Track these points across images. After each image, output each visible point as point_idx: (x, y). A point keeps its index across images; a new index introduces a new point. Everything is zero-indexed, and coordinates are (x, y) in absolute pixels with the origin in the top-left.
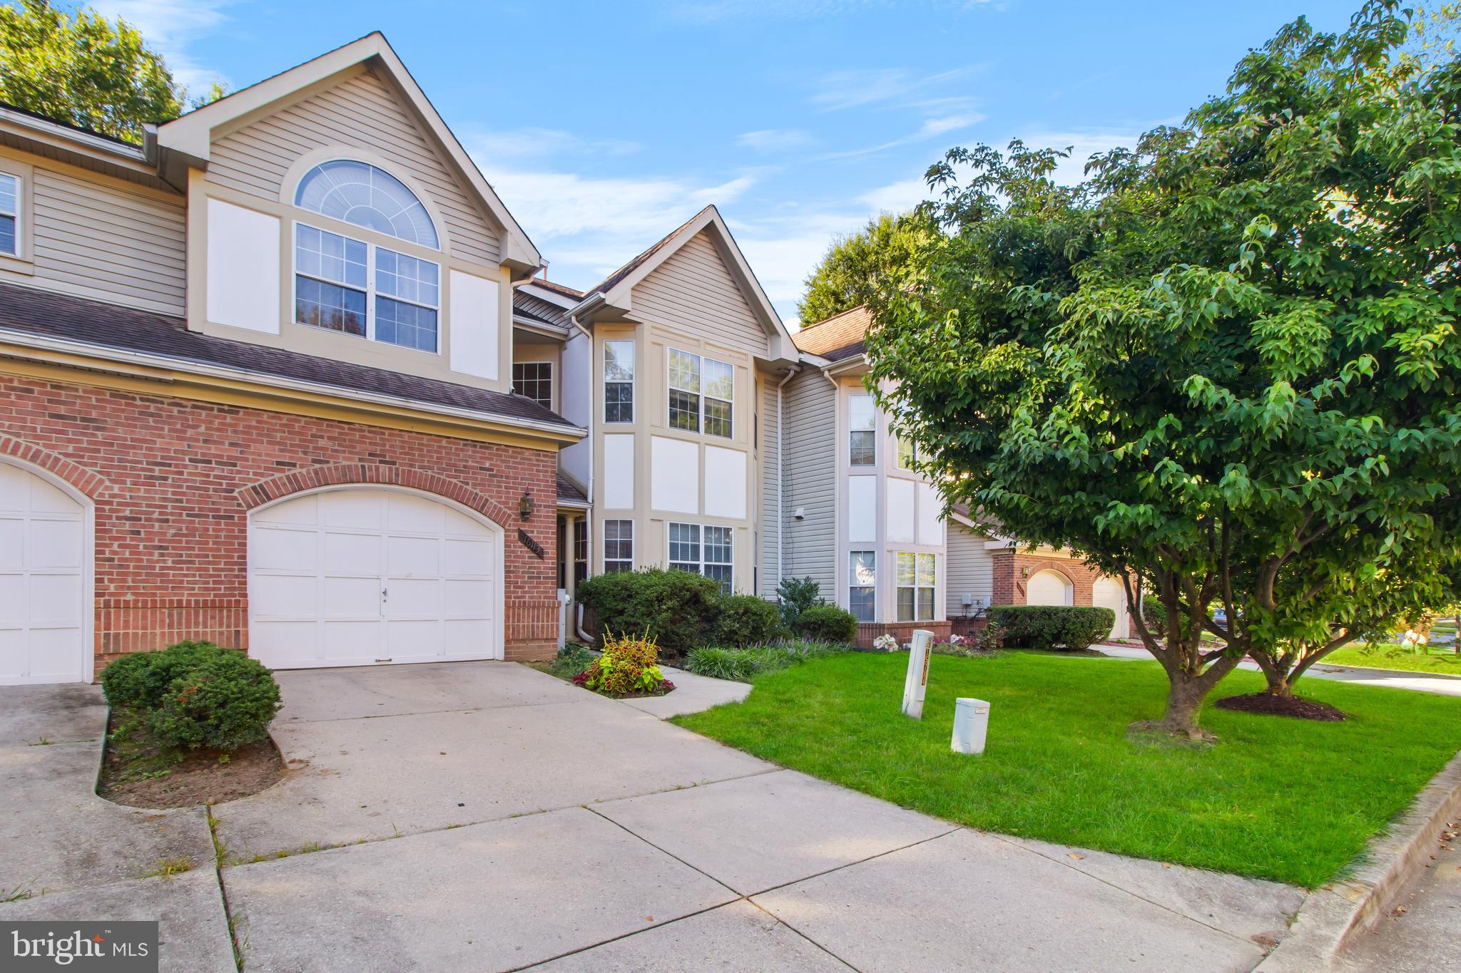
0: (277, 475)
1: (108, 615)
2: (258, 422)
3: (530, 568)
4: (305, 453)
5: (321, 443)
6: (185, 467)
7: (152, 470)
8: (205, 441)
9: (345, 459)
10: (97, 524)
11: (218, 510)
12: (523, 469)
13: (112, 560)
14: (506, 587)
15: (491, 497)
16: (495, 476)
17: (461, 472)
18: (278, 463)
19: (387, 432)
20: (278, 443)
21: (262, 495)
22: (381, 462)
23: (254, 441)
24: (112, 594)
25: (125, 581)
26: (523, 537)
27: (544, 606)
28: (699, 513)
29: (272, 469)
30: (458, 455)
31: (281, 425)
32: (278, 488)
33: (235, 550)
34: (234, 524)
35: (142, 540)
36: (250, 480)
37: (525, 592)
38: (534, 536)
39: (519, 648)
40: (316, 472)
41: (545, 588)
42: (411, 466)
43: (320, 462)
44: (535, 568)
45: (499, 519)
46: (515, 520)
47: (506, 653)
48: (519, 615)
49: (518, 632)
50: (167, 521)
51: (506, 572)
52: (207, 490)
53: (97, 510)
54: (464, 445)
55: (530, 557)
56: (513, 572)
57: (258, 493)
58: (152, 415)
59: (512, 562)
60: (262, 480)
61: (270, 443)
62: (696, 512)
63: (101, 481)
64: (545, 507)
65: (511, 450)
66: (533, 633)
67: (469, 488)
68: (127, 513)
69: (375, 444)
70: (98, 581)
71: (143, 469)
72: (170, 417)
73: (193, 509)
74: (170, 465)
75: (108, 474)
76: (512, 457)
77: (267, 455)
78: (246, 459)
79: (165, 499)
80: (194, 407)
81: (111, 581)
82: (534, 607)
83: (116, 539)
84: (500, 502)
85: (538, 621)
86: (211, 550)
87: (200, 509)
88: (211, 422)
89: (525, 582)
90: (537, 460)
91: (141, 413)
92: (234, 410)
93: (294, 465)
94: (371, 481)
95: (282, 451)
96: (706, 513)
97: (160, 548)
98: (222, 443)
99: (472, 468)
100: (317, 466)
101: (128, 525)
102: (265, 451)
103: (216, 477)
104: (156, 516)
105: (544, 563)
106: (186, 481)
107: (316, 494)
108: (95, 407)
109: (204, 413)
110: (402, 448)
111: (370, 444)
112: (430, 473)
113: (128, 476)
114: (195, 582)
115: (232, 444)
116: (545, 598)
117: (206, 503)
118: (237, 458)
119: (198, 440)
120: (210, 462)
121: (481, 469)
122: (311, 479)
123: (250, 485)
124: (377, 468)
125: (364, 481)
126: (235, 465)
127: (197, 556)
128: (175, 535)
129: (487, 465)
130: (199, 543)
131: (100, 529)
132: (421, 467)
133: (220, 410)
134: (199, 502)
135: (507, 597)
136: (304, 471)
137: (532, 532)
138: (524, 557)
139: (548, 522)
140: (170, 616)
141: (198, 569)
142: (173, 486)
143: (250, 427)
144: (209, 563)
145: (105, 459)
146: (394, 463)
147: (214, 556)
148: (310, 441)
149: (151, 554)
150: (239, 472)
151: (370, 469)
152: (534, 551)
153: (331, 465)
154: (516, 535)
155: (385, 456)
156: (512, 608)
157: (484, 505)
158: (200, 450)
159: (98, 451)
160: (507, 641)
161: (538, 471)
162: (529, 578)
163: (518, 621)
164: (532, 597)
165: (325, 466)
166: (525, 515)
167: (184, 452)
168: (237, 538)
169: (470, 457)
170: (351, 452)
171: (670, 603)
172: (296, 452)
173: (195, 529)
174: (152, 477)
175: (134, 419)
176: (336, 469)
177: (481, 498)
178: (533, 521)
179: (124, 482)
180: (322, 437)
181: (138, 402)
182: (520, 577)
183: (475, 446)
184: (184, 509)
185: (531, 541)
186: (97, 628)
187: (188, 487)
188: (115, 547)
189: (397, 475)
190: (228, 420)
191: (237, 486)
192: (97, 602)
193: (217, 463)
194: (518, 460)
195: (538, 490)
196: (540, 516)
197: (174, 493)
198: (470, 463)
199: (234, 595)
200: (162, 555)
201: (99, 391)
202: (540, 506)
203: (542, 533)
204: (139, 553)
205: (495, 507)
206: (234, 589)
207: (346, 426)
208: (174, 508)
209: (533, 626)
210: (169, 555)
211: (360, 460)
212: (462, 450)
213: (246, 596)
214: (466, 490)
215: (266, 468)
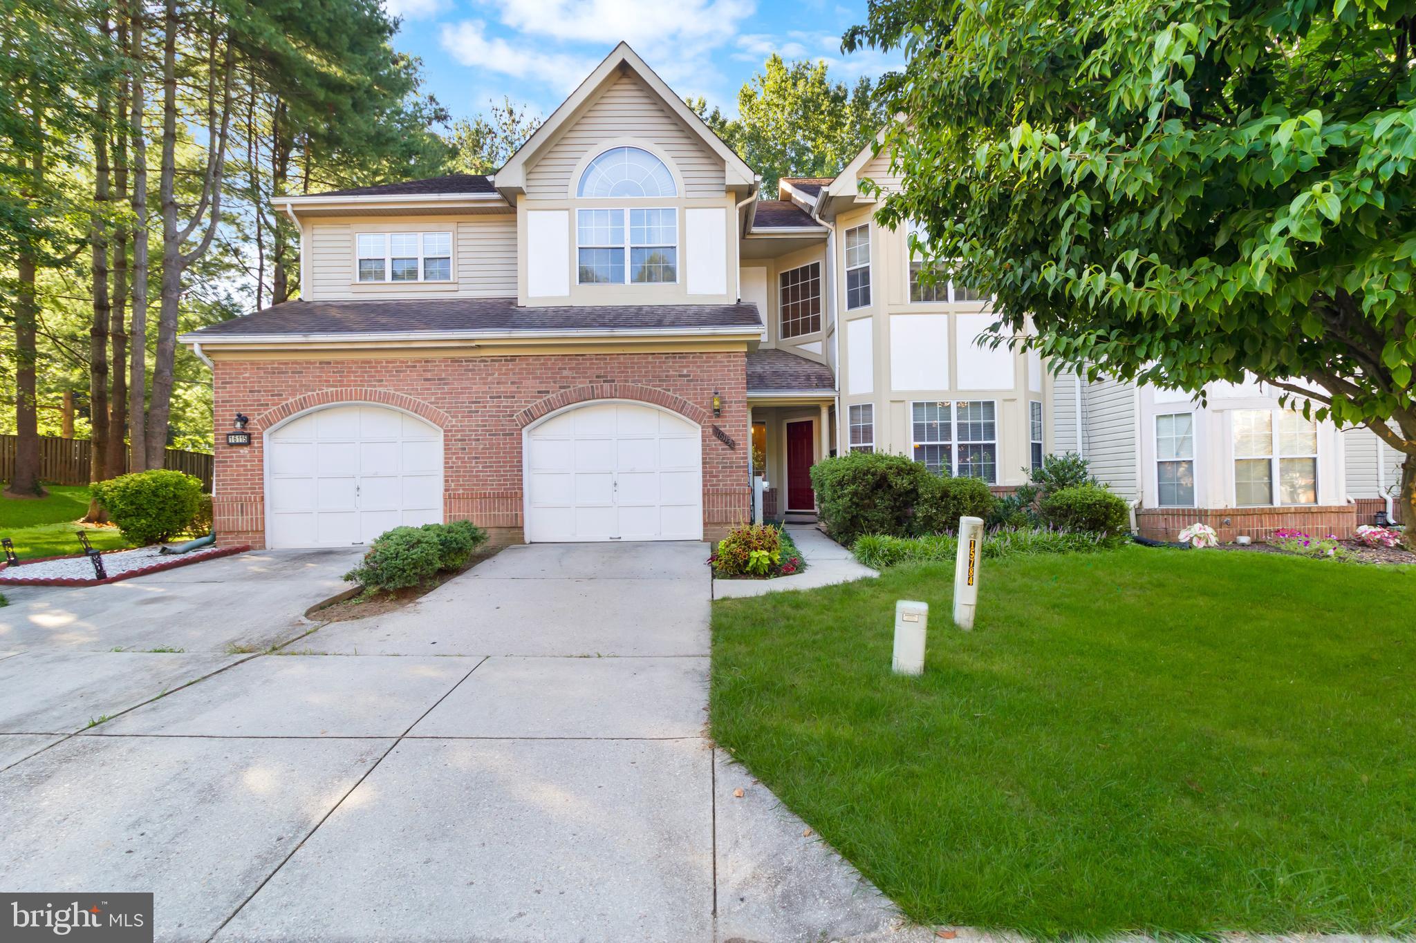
0: (539, 401)
1: (451, 502)
2: (527, 364)
3: (723, 458)
4: (555, 382)
5: (565, 373)
6: (488, 402)
7: (471, 407)
8: (498, 383)
9: (580, 383)
10: (445, 445)
11: (505, 430)
12: (715, 371)
13: (452, 467)
14: (703, 477)
15: (689, 399)
16: (692, 380)
17: (663, 381)
18: (539, 392)
19: (608, 357)
20: (539, 378)
21: (530, 417)
22: (604, 381)
23: (525, 378)
24: (453, 490)
25: (459, 481)
26: (718, 433)
27: (735, 493)
28: (950, 388)
29: (535, 397)
30: (661, 367)
31: (541, 364)
32: (539, 410)
33: (514, 457)
34: (514, 439)
35: (467, 454)
36: (522, 406)
37: (719, 481)
38: (727, 430)
39: (714, 530)
40: (562, 396)
41: (738, 476)
42: (626, 381)
43: (564, 387)
44: (728, 458)
45: (695, 416)
46: (710, 417)
47: (704, 535)
48: (713, 501)
49: (713, 517)
50: (478, 440)
51: (704, 463)
52: (499, 416)
53: (445, 436)
54: (666, 358)
55: (723, 449)
56: (708, 463)
57: (527, 415)
58: (470, 370)
59: (708, 454)
60: (530, 405)
61: (533, 378)
62: (946, 388)
63: (447, 417)
64: (736, 402)
65: (704, 356)
66: (726, 517)
67: (670, 393)
68: (459, 437)
69: (601, 368)
70: (446, 481)
71: (467, 407)
72: (480, 370)
73: (491, 430)
74: (479, 402)
75: (450, 412)
76: (706, 362)
77: (532, 387)
78: (520, 392)
79: (477, 426)
80: (492, 361)
81: (452, 481)
82: (726, 494)
83: (454, 453)
84: (696, 403)
85: (730, 506)
86: (502, 457)
87: (496, 430)
88: (501, 370)
89: (719, 472)
90: (728, 362)
91: (466, 370)
92: (513, 358)
93: (548, 392)
94: (598, 398)
95: (541, 383)
96: (960, 388)
97: (476, 458)
98: (507, 383)
99: (673, 376)
100: (563, 391)
101: (460, 445)
102: (531, 385)
103: (504, 407)
104: (473, 437)
105: (736, 453)
106: (488, 411)
107: (568, 412)
108: (444, 371)
109: (497, 364)
110: (620, 368)
111: (597, 368)
112: (640, 385)
113: (459, 412)
114: (494, 480)
115: (512, 383)
116: (737, 485)
117: (498, 425)
118: (515, 392)
119: (493, 383)
120: (500, 397)
121: (680, 376)
122: (559, 401)
123: (523, 410)
124: (602, 386)
125: (594, 398)
126: (514, 397)
127: (495, 462)
128: (483, 449)
129: (685, 372)
130: (496, 453)
131: (447, 448)
132: (633, 382)
133: (506, 360)
134: (495, 425)
135: (704, 485)
136: (554, 395)
137: (725, 426)
138: (717, 449)
139: (739, 416)
140: (481, 503)
141: (496, 471)
142: (481, 416)
143: (522, 369)
144: (501, 467)
145: (450, 403)
146: (613, 381)
147: (504, 462)
148: (558, 373)
149: (471, 463)
150: (516, 402)
151: (597, 388)
152: (727, 443)
153: (572, 389)
154: (711, 430)
155: (607, 377)
156: (709, 495)
157: (683, 407)
158: (496, 389)
159: (445, 398)
160: (705, 524)
161: (728, 371)
162: (723, 467)
163: (713, 506)
164: (726, 485)
165: (567, 390)
166: (718, 412)
167: (486, 393)
168: (515, 448)
169: (671, 367)
170: (584, 377)
171: (852, 488)
172: (549, 383)
173: (493, 444)
174: (470, 412)
175: (462, 375)
176: (575, 391)
177: (681, 400)
178: (725, 417)
179: (457, 417)
180: (565, 369)
181: (464, 364)
182: (714, 467)
183: (675, 358)
184: (487, 431)
185: (723, 434)
186: (445, 511)
187: (489, 416)
188: (454, 460)
189: (616, 390)
190: (510, 367)
191: (515, 411)
192: (444, 495)
193: (505, 397)
194: (712, 364)
195: (730, 388)
196: (731, 412)
197: (482, 421)
198: (671, 373)
199: (514, 489)
200: (477, 463)
201: (445, 360)
202: (731, 402)
203: (733, 426)
204: (465, 462)
205: (692, 407)
206: (514, 484)
207: (581, 358)
208: (482, 430)
209: (726, 511)
210: (480, 463)
211: (590, 382)
212: (664, 362)
213: (522, 489)
214: (668, 396)
215: (532, 397)
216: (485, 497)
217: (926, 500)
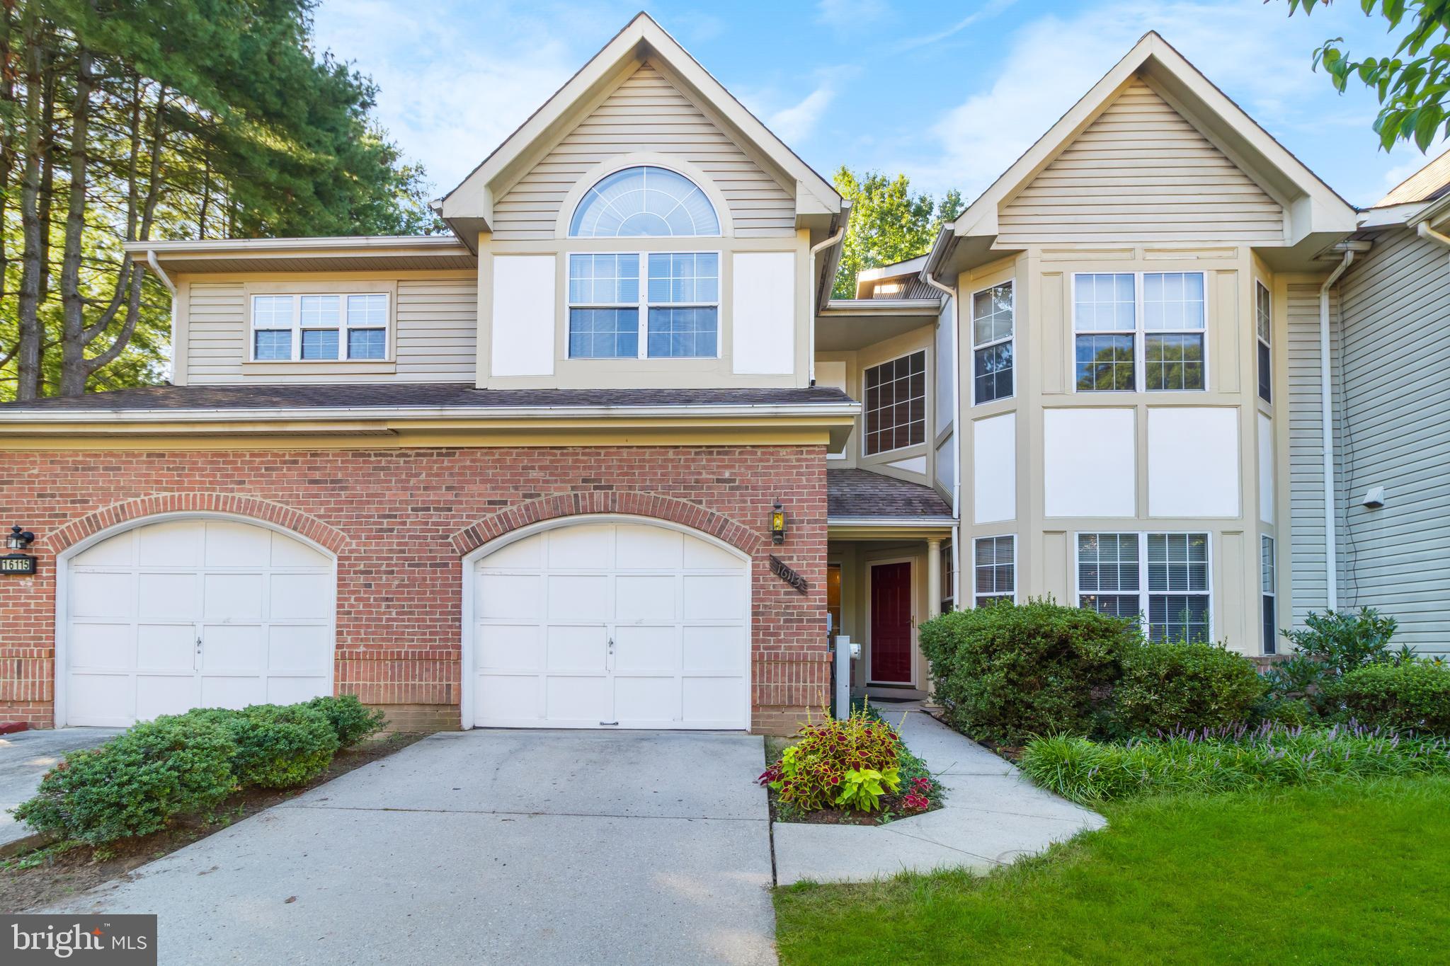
0: (489, 515)
1: (345, 665)
2: (473, 461)
3: (787, 607)
4: (516, 488)
5: (533, 474)
6: (408, 516)
7: (381, 523)
8: (426, 488)
9: (556, 489)
10: (339, 579)
11: (435, 558)
12: (777, 474)
13: (349, 613)
14: (753, 634)
15: (732, 516)
16: (738, 488)
17: (692, 488)
18: (490, 503)
19: (603, 452)
20: (490, 481)
21: (476, 539)
22: (596, 488)
23: (467, 482)
24: (349, 646)
25: (359, 633)
26: (779, 569)
27: (805, 660)
28: (1138, 515)
29: (484, 510)
30: (689, 467)
31: (494, 461)
32: (489, 530)
33: (448, 599)
34: (449, 572)
35: (373, 593)
36: (463, 524)
37: (780, 641)
38: (794, 564)
39: (770, 717)
40: (527, 509)
41: (811, 634)
42: (630, 488)
43: (531, 496)
44: (795, 607)
45: (743, 543)
46: (766, 544)
47: (753, 723)
48: (769, 672)
49: (769, 696)
50: (392, 572)
51: (755, 614)
52: (425, 538)
53: (339, 565)
54: (696, 453)
55: (786, 593)
56: (763, 614)
57: (470, 537)
58: (383, 469)
59: (762, 600)
60: (475, 523)
61: (484, 482)
62: (1131, 513)
63: (343, 538)
64: (809, 522)
65: (759, 451)
66: (790, 697)
67: (702, 507)
68: (362, 567)
69: (590, 468)
70: (339, 633)
71: (375, 523)
72: (397, 468)
73: (413, 559)
74: (395, 517)
75: (349, 531)
76: (761, 460)
77: (480, 495)
78: (461, 502)
79: (391, 551)
80: (418, 455)
81: (348, 633)
82: (791, 662)
83: (353, 592)
84: (744, 522)
85: (798, 681)
86: (429, 600)
87: (420, 558)
88: (431, 468)
89: (780, 628)
90: (798, 460)
91: (375, 468)
92: (451, 451)
93: (505, 503)
94: (585, 513)
95: (493, 489)
96: (1153, 514)
97: (387, 599)
98: (440, 488)
99: (707, 481)
100: (528, 501)
101: (362, 579)
102: (478, 491)
103: (434, 524)
104: (384, 568)
105: (808, 600)
106: (409, 530)
107: (538, 534)
108: (340, 469)
109: (425, 460)
110: (620, 467)
111: (584, 468)
112: (653, 494)
113: (363, 530)
114: (414, 634)
115: (448, 488)
116: (809, 648)
117: (425, 551)
118: (452, 502)
119: (419, 488)
120: (428, 509)
121: (718, 481)
122: (521, 516)
123: (464, 529)
124: (591, 495)
125: (578, 513)
126: (450, 509)
127: (417, 607)
128: (398, 586)
129: (727, 475)
130: (418, 593)
131: (342, 583)
132: (642, 489)
133: (439, 455)
134: (418, 551)
135: (755, 648)
136: (515, 508)
137: (791, 558)
138: (777, 593)
139: (814, 543)
140: (393, 667)
141: (417, 620)
142: (398, 537)
143: (464, 467)
144: (427, 613)
145: (347, 517)
146: (610, 487)
147: (431, 606)
148: (521, 475)
149: (379, 606)
150: (453, 517)
151: (584, 497)
152: (793, 584)
153: (543, 498)
154: (767, 563)
155: (600, 480)
156: (763, 662)
157: (723, 527)
158: (422, 497)
159: (341, 510)
160: (755, 707)
161: (799, 474)
162: (786, 621)
163: (769, 680)
164: (790, 648)
165: (536, 500)
166: (779, 537)
167: (407, 502)
168: (450, 586)
169: (704, 468)
170: (563, 481)
171: (1008, 657)
172: (507, 488)
173: (415, 579)
174: (381, 530)
175: (370, 475)
176: (548, 502)
177: (719, 518)
178: (792, 543)
179: (360, 537)
180: (533, 468)
181: (373, 459)
182: (773, 621)
183: (711, 453)
184: (406, 559)
185: (787, 570)
186: (336, 679)
187: (410, 537)
188: (352, 601)
189: (614, 501)
190: (446, 464)
191: (451, 531)
192: (336, 654)
193: (435, 509)
194: (771, 463)
195: (799, 501)
196: (801, 536)
197: (399, 544)
198: (704, 476)
199: (447, 647)
200: (388, 607)
201: (344, 452)
202: (802, 522)
203: (804, 558)
204: (370, 606)
205: (738, 529)
206: (447, 640)
207: (558, 452)
208: (398, 558)
209: (790, 689)
210: (394, 606)
211: (573, 488)
212: (694, 460)
213: (459, 647)
214: (698, 511)
215: (479, 510)
216: (399, 659)
217: (1138, 680)
